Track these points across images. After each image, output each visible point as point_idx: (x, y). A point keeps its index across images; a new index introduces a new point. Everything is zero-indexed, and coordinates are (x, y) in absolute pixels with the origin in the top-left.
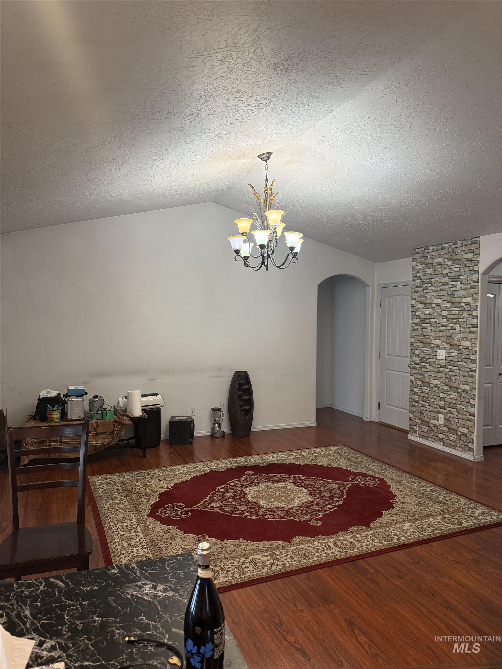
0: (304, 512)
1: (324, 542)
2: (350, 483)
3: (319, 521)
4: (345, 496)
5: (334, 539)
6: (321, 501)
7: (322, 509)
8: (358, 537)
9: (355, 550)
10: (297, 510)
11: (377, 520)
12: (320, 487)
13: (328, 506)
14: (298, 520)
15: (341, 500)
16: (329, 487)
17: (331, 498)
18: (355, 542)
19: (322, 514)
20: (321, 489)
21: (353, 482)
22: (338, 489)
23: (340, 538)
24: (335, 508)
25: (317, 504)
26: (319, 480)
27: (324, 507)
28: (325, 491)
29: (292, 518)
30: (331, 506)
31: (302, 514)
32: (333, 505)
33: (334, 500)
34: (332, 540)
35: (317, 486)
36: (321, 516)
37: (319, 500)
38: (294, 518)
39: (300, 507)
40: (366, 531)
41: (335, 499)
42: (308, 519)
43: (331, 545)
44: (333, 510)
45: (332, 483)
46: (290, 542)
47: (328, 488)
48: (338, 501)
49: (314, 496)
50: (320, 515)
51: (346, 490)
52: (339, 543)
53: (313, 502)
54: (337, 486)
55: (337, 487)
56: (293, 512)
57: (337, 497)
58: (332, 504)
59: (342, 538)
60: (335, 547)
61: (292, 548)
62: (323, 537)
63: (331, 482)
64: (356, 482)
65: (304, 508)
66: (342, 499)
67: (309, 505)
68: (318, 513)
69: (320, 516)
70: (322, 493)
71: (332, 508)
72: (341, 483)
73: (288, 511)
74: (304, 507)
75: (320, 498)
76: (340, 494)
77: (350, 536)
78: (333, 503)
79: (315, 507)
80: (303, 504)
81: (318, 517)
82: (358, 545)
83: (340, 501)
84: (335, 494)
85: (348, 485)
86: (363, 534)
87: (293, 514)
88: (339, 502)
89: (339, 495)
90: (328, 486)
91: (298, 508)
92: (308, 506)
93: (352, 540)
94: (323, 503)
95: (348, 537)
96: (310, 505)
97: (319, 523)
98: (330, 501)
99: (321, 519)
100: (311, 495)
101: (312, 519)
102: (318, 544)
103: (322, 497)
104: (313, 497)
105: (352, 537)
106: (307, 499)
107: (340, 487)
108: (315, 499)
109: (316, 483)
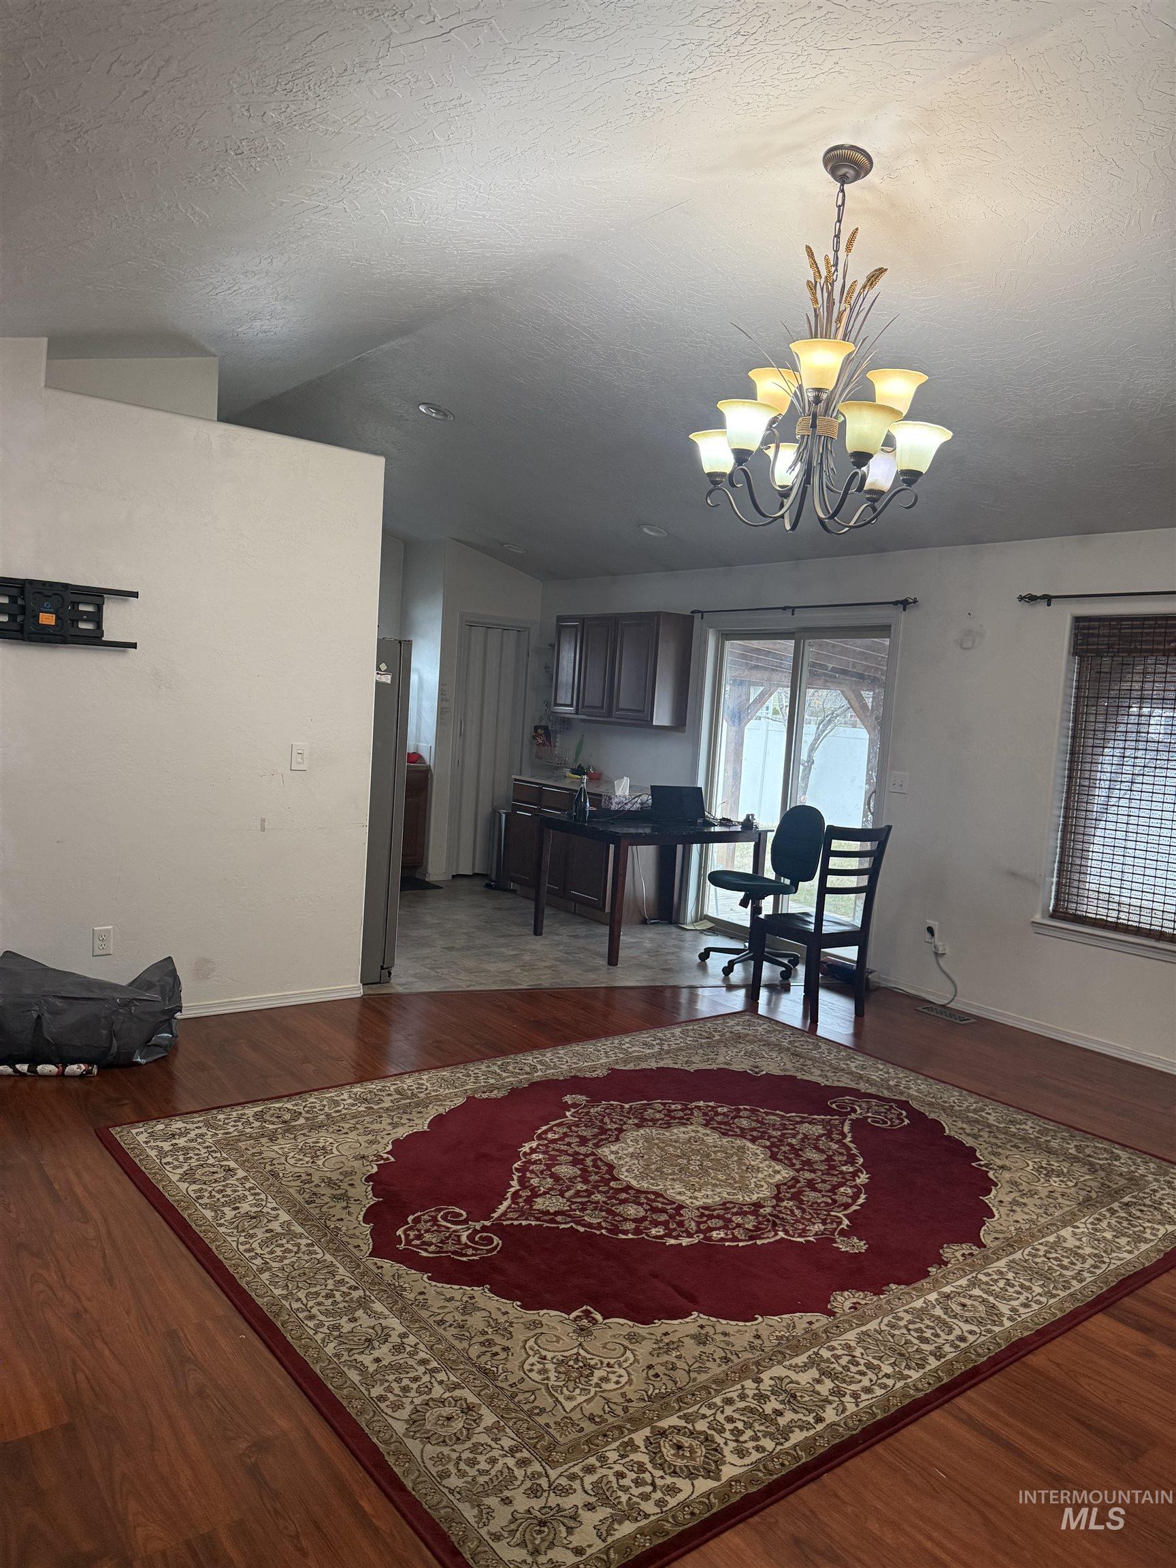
0: (607, 1120)
1: (552, 1071)
2: (499, 1218)
3: (569, 1102)
4: (516, 1169)
5: (536, 1075)
6: (577, 1149)
7: (569, 1127)
8: (492, 1078)
9: (499, 1063)
10: (625, 1123)
11: (447, 1110)
12: (589, 1193)
13: (556, 1136)
14: (612, 1102)
15: (525, 1154)
16: (563, 1197)
17: (553, 1161)
18: (498, 1071)
19: (567, 1117)
20: (585, 1187)
21: (487, 1223)
22: (535, 1194)
23: (525, 1076)
24: (539, 1131)
25: (583, 1141)
26: (599, 1226)
27: (565, 1135)
28: (570, 1179)
29: (627, 1106)
30: (550, 1136)
31: (610, 1114)
32: (546, 1139)
33: (544, 1153)
34: (539, 1073)
35: (599, 1197)
36: (568, 1114)
37: (583, 1150)
38: (622, 1107)
39: (620, 1130)
40: (475, 1091)
41: (541, 1156)
42: (593, 1106)
43: (539, 1067)
44: (544, 1128)
45: (557, 1213)
46: (609, 1069)
47: (567, 1194)
48: (533, 1151)
49: (599, 1163)
50: (571, 1116)
51: (512, 1190)
52: (527, 1069)
53: (597, 1146)
54: (540, 1203)
55: (539, 1200)
56: (630, 1118)
57: (535, 1162)
58: (546, 1142)
59: (521, 1077)
60: (532, 1063)
61: (601, 1061)
62: (556, 1078)
63: (559, 1218)
64: (478, 1226)
65: (609, 1127)
66: (524, 1160)
67: (603, 1137)
68: (577, 1119)
69: (570, 1113)
70: (579, 1172)
71: (545, 1132)
72: (527, 1219)
73: (643, 1120)
74: (611, 1129)
75: (582, 1157)
76: (528, 1175)
77: (507, 1080)
78: (546, 1145)
79: (587, 1133)
80: (617, 1139)
81: (573, 1110)
82: (496, 1068)
83: (528, 1151)
84: (542, 1172)
85: (504, 1214)
86: (483, 1084)
87: (628, 1113)
88: (531, 1148)
89: (532, 1172)
90: (568, 1200)
91: (624, 1128)
92: (605, 1135)
93: (504, 1075)
94: (569, 1144)
95: (511, 1079)
96: (600, 1137)
97: (568, 1099)
98: (554, 1150)
99: (567, 1107)
100: (607, 1164)
101: (585, 1106)
102: (563, 1067)
103: (576, 1161)
104: (600, 1159)
105: (503, 1079)
106: (612, 1152)
107: (529, 1201)
108: (593, 1154)
109: (609, 1212)
